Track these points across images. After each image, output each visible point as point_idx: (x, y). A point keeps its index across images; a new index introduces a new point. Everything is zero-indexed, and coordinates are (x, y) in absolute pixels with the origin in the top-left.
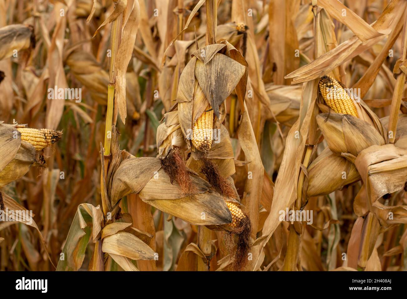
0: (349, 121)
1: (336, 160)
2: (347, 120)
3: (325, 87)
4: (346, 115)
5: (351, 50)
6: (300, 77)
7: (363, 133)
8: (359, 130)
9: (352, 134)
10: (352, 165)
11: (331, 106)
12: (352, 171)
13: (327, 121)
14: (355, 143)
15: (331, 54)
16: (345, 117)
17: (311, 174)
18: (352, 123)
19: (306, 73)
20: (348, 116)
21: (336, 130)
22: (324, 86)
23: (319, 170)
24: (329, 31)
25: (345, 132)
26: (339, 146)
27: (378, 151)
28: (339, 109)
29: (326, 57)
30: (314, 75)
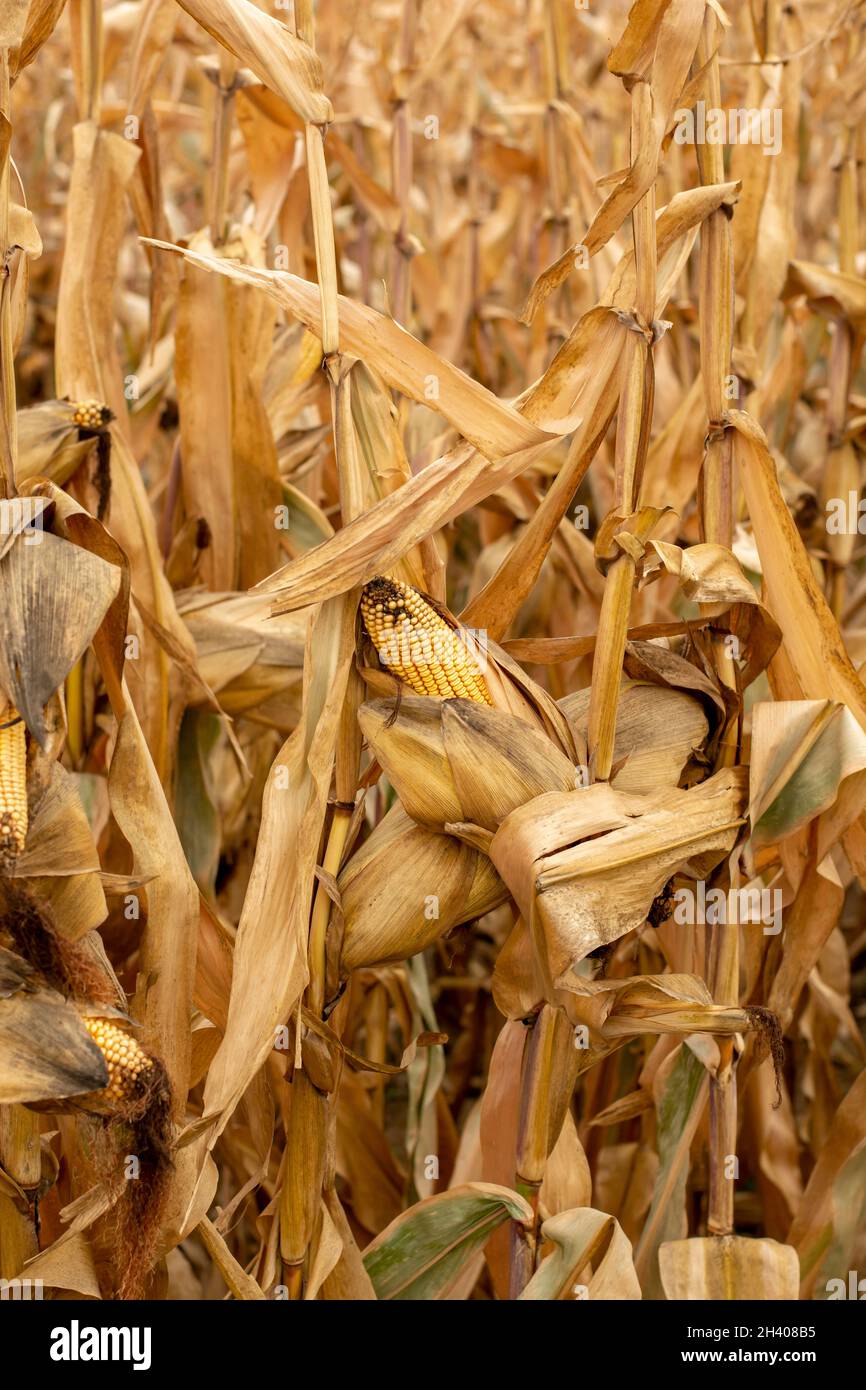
0: (464, 719)
1: (429, 848)
2: (459, 718)
3: (379, 615)
4: (454, 701)
5: (456, 489)
6: (297, 589)
7: (509, 755)
8: (499, 747)
9: (475, 761)
10: (479, 858)
11: (402, 674)
12: (483, 878)
13: (392, 724)
14: (486, 789)
15: (394, 505)
16: (449, 706)
17: (352, 897)
18: (474, 723)
19: (317, 575)
20: (458, 702)
21: (422, 750)
22: (377, 612)
23: (377, 882)
24: (382, 431)
25: (452, 755)
26: (434, 798)
27: (563, 811)
28: (430, 683)
29: (379, 516)
30: (342, 579)
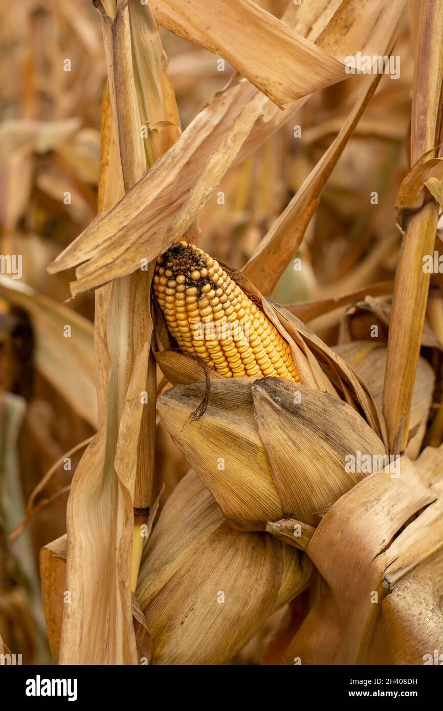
0: (276, 401)
2: (271, 400)
3: (181, 288)
4: (264, 381)
5: (234, 141)
6: (95, 261)
7: (327, 437)
8: (316, 430)
9: (294, 448)
11: (204, 355)
13: (201, 415)
14: (306, 478)
15: (175, 160)
16: (259, 388)
18: (287, 405)
19: (112, 244)
20: (268, 382)
21: (234, 441)
22: (178, 284)
24: (155, 75)
25: (268, 444)
26: (254, 496)
27: (388, 494)
28: (236, 363)
29: (164, 174)
30: (134, 248)
